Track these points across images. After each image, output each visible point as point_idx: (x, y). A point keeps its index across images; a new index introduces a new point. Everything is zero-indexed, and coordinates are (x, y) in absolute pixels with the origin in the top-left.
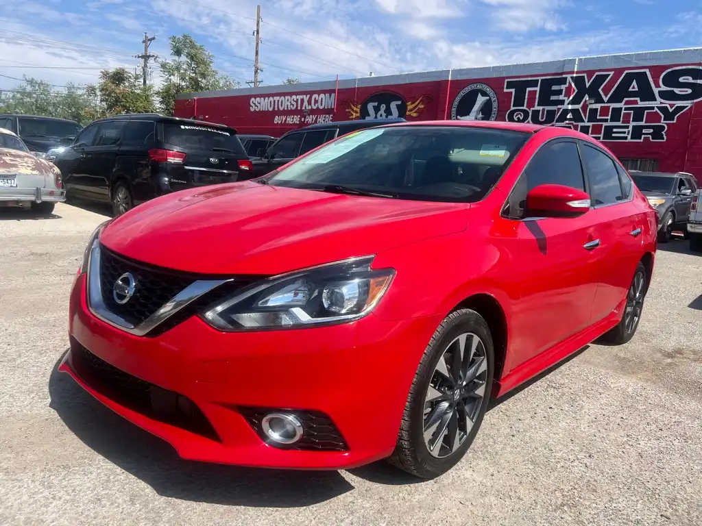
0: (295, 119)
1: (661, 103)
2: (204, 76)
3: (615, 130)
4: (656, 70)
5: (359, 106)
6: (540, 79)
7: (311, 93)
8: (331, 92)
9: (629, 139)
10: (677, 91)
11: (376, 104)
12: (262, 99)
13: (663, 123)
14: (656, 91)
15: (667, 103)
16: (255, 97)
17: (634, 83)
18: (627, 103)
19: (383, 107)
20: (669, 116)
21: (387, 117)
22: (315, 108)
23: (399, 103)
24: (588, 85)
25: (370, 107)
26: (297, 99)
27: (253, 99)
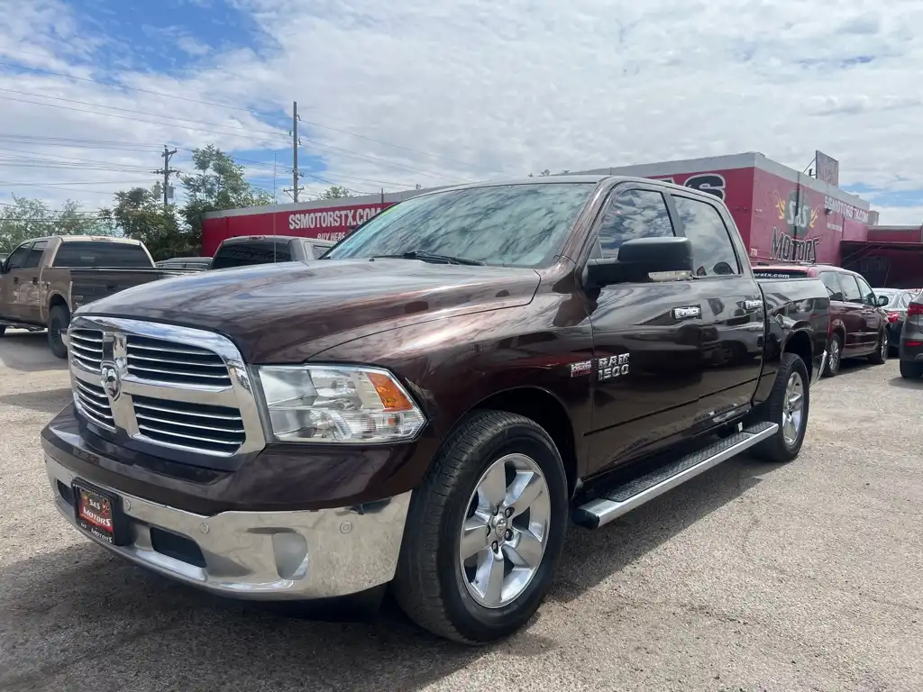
2: (235, 190)
7: (355, 208)
8: (375, 206)
12: (303, 215)
16: (294, 213)
26: (341, 215)
27: (292, 216)
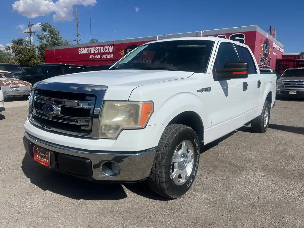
0: (98, 57)
5: (124, 51)
7: (104, 46)
8: (112, 45)
11: (130, 50)
12: (84, 49)
16: (81, 48)
22: (106, 52)
25: (128, 51)
26: (98, 49)
27: (79, 49)
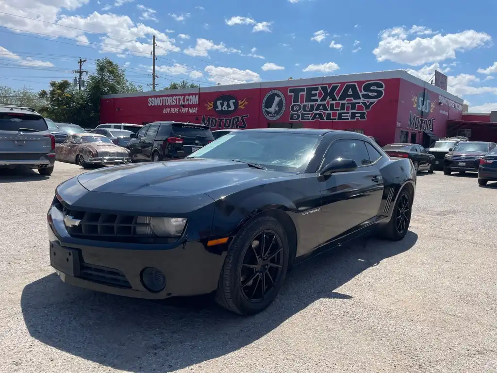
0: (176, 111)
1: (363, 100)
3: (343, 115)
4: (360, 83)
5: (212, 103)
6: (306, 87)
7: (185, 95)
8: (195, 94)
9: (350, 120)
10: (370, 94)
11: (221, 101)
12: (156, 98)
13: (365, 111)
14: (360, 94)
15: (366, 100)
16: (151, 97)
17: (350, 90)
18: (348, 100)
19: (226, 103)
20: (367, 107)
21: (228, 109)
22: (187, 103)
23: (234, 101)
24: (329, 91)
25: (219, 103)
26: (177, 99)
27: (150, 99)
